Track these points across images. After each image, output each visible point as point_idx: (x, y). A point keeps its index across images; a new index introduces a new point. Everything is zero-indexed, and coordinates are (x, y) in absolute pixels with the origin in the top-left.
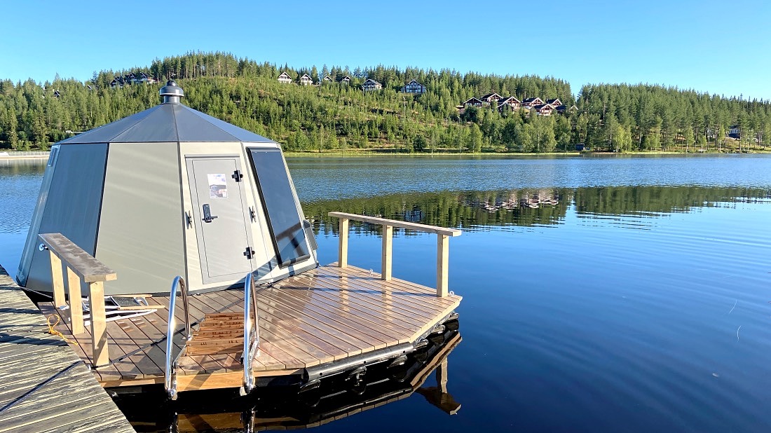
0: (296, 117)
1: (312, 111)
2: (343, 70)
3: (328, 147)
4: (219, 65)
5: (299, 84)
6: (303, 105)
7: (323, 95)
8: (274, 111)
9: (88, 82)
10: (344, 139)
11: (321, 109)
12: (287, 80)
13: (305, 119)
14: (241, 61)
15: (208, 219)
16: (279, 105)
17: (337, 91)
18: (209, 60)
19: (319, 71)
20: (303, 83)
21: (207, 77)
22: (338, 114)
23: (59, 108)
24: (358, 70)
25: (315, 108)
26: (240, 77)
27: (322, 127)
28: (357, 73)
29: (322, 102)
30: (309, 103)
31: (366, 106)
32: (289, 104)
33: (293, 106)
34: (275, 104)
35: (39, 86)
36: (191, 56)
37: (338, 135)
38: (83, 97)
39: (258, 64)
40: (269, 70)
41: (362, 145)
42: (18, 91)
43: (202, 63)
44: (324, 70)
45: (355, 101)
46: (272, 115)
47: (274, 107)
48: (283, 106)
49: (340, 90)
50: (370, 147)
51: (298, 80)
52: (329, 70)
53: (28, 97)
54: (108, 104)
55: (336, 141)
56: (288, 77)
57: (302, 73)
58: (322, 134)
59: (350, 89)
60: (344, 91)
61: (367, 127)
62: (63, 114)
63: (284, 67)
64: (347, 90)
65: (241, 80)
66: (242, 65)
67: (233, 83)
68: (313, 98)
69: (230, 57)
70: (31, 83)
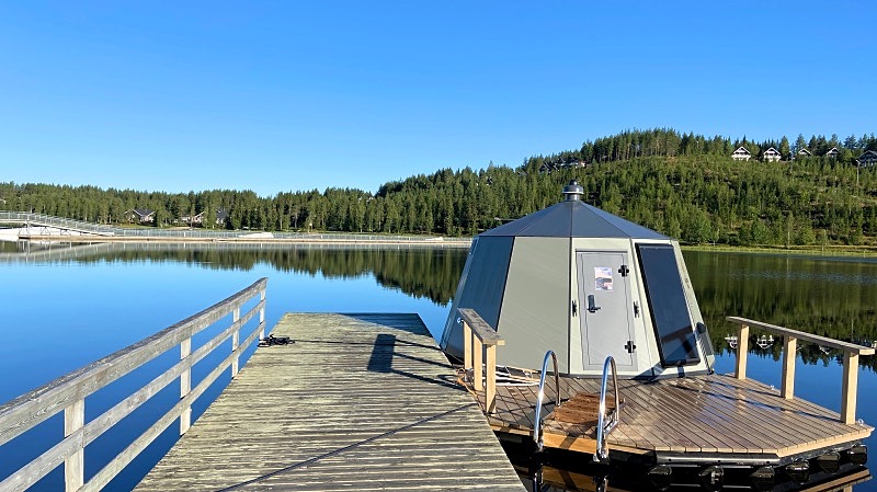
0: (754, 203)
1: (778, 194)
2: (828, 139)
3: (798, 242)
4: (657, 144)
5: (761, 160)
6: (765, 187)
7: (795, 173)
8: (724, 195)
9: (518, 169)
10: (824, 232)
11: (791, 192)
12: (744, 156)
13: (767, 205)
14: (685, 136)
15: (592, 309)
16: (731, 187)
17: (816, 168)
18: (645, 138)
19: (792, 142)
20: (767, 159)
21: (642, 158)
22: (818, 198)
23: (490, 195)
24: (852, 139)
25: (782, 190)
26: (682, 156)
27: (791, 215)
28: (850, 143)
29: (793, 182)
30: (774, 185)
31: (862, 187)
32: (744, 186)
33: (750, 189)
34: (725, 187)
35: (475, 174)
36: (625, 135)
37: (815, 226)
38: (513, 184)
39: (706, 139)
40: (721, 146)
41: (852, 240)
42: (456, 179)
43: (637, 143)
44: (800, 140)
45: (845, 180)
46: (720, 200)
47: (724, 191)
48: (736, 189)
49: (822, 166)
50: (866, 244)
51: (759, 156)
52: (807, 140)
53: (465, 184)
54: (535, 190)
55: (810, 233)
56: (746, 153)
57: (766, 147)
58: (790, 225)
59: (838, 166)
60: (827, 168)
61: (861, 216)
62: (494, 202)
63: (741, 140)
64: (832, 167)
65: (683, 158)
66: (686, 140)
67: (672, 162)
68: (780, 177)
69: (671, 133)
70: (468, 170)
